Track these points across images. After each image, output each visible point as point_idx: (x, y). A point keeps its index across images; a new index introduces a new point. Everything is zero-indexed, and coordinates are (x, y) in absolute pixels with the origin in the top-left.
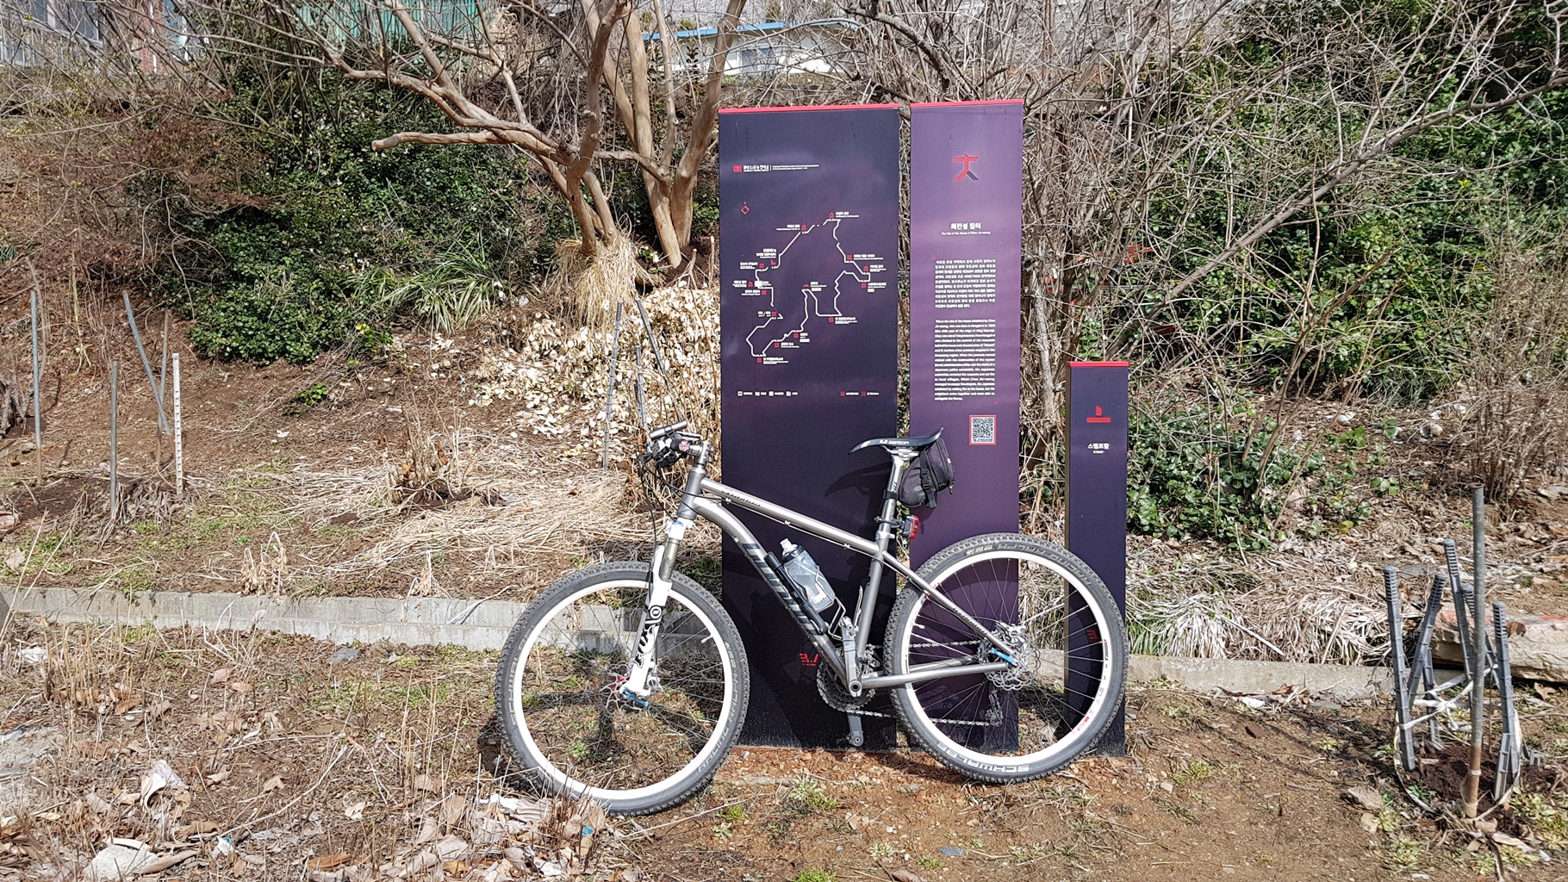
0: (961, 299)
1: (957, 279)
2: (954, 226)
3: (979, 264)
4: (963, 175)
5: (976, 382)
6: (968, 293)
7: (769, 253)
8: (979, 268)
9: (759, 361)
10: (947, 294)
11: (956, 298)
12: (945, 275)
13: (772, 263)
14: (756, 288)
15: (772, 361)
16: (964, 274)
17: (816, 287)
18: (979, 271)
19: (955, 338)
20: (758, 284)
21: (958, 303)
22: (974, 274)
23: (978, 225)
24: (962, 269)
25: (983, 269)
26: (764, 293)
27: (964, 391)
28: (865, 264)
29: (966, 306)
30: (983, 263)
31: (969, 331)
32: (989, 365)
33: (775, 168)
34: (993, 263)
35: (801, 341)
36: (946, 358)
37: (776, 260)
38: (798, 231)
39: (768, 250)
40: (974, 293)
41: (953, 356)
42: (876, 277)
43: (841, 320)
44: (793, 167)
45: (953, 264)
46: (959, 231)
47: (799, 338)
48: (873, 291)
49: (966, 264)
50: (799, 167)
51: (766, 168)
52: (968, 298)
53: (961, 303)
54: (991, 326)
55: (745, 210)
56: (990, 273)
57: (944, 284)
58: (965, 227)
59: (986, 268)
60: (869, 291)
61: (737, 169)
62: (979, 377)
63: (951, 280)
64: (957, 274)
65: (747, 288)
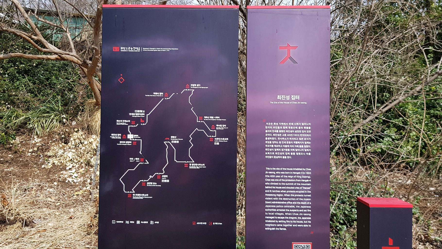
0: (285, 152)
1: (282, 137)
2: (279, 97)
3: (298, 126)
4: (285, 60)
5: (297, 216)
6: (290, 148)
7: (139, 113)
8: (298, 129)
9: (129, 196)
10: (274, 148)
11: (281, 152)
12: (272, 133)
13: (141, 121)
14: (129, 140)
15: (139, 196)
16: (287, 133)
17: (175, 140)
18: (298, 131)
19: (281, 182)
20: (130, 136)
21: (282, 155)
22: (295, 133)
23: (298, 97)
24: (286, 130)
25: (301, 130)
26: (135, 144)
27: (287, 223)
28: (212, 124)
29: (288, 157)
30: (301, 126)
31: (291, 177)
32: (306, 203)
33: (145, 49)
34: (308, 126)
35: (163, 181)
36: (274, 197)
37: (144, 119)
38: (161, 98)
39: (138, 111)
40: (295, 148)
41: (279, 195)
42: (221, 134)
43: (194, 166)
44: (159, 49)
45: (280, 126)
46: (283, 101)
47: (161, 179)
48: (218, 144)
49: (288, 126)
50: (164, 50)
51: (138, 49)
52: (290, 152)
53: (285, 155)
54: (308, 173)
55: (121, 80)
56: (307, 133)
57: (272, 140)
58: (288, 98)
59: (304, 129)
60: (215, 143)
61: (115, 49)
62: (299, 213)
63: (277, 137)
64: (282, 133)
65: (122, 140)
